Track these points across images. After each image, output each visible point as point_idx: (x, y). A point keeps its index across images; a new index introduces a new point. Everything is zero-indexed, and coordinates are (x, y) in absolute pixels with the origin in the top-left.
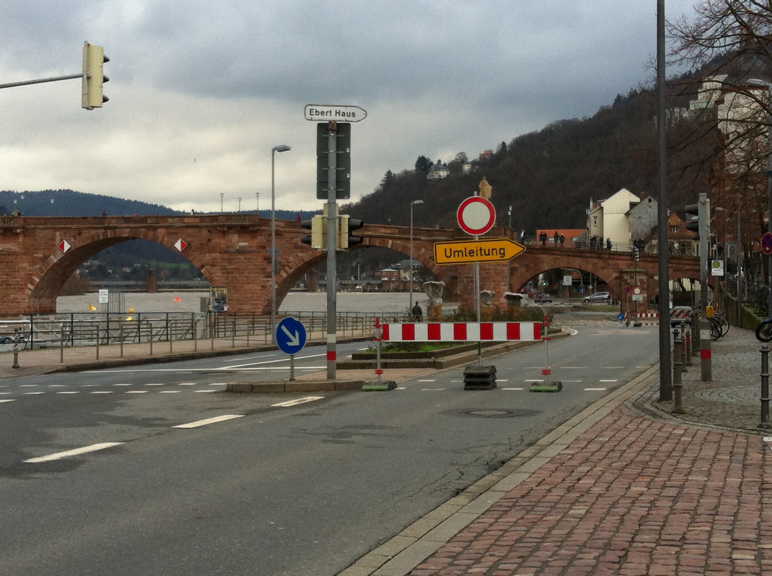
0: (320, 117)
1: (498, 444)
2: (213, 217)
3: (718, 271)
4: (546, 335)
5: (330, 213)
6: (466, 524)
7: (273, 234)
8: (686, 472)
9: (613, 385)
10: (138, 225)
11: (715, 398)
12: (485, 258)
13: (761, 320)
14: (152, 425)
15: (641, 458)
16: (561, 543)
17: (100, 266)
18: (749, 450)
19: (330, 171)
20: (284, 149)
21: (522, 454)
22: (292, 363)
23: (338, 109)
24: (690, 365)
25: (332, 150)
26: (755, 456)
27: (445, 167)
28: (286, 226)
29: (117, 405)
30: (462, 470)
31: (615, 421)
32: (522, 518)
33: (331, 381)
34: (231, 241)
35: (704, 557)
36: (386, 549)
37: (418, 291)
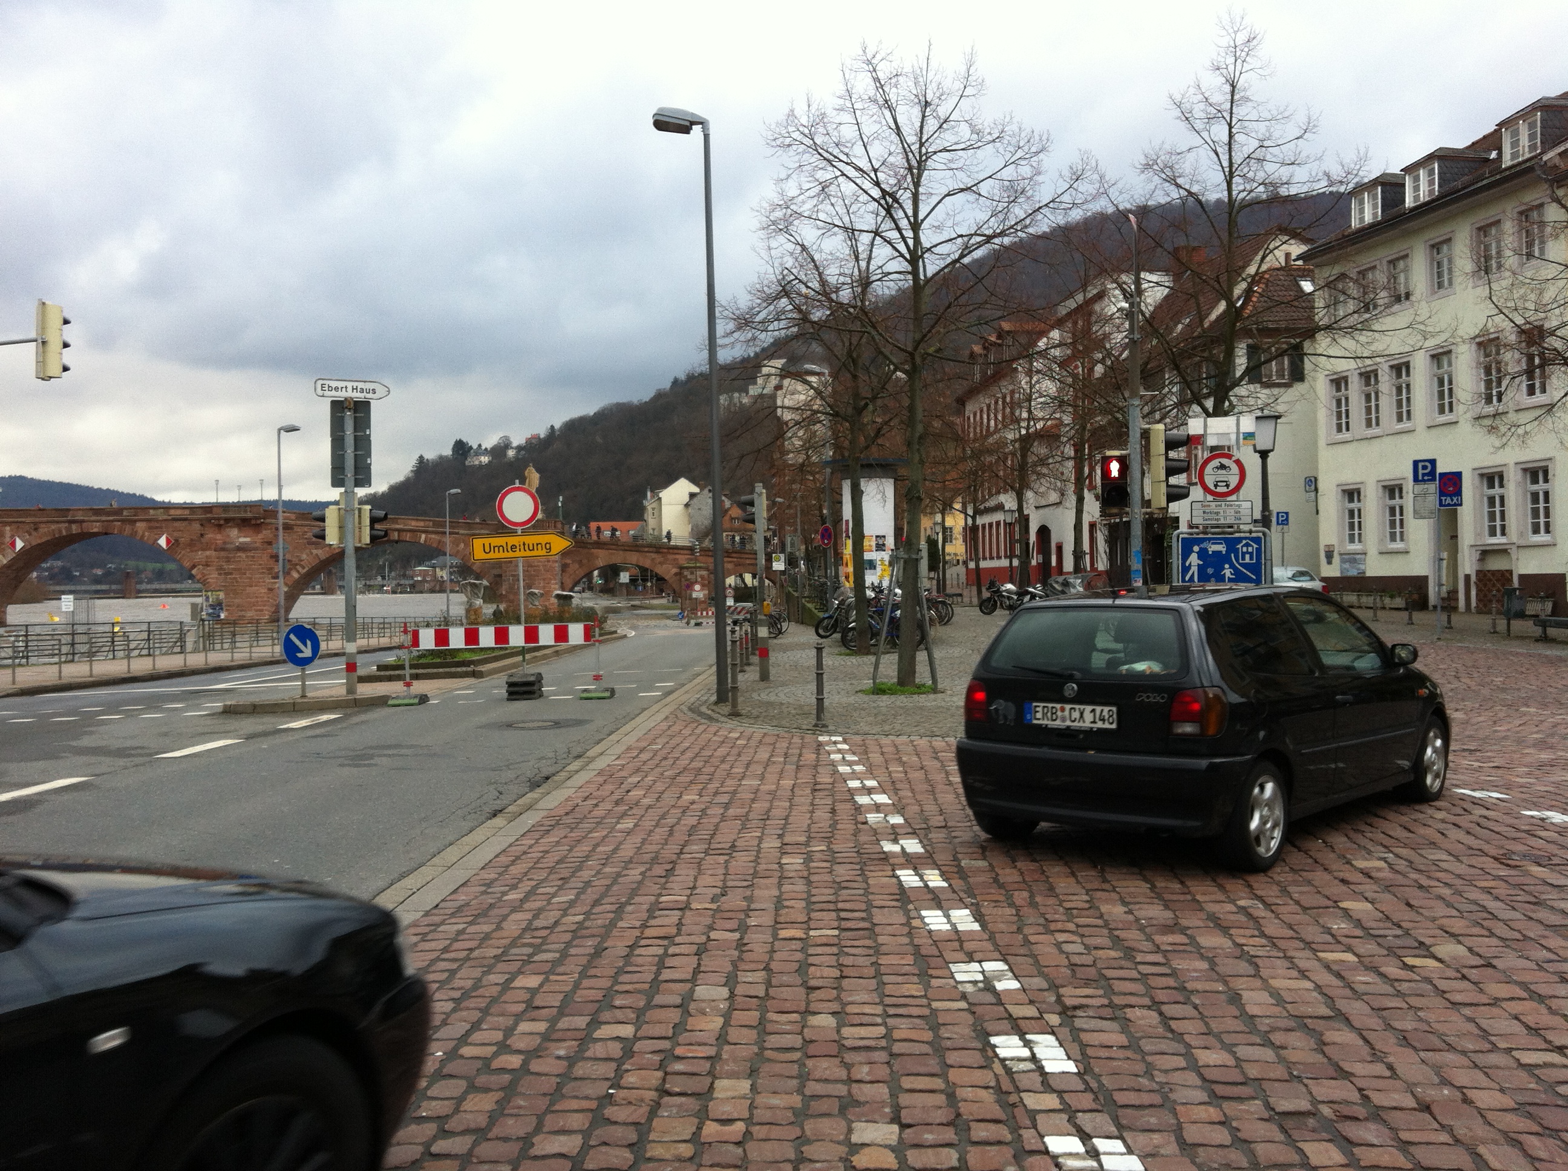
0: (333, 393)
1: (542, 758)
2: (207, 508)
3: (779, 566)
4: (597, 637)
5: (347, 505)
6: (503, 848)
7: (281, 528)
8: (739, 776)
9: (667, 690)
10: (111, 518)
11: (773, 698)
12: (528, 553)
13: (821, 615)
14: (129, 756)
15: (695, 765)
16: (606, 861)
17: (63, 568)
18: (804, 751)
19: (346, 456)
20: (292, 429)
21: (568, 768)
22: (303, 678)
23: (355, 384)
24: (749, 664)
25: (349, 431)
26: (809, 757)
27: (486, 452)
28: (297, 519)
29: (86, 733)
30: (501, 789)
31: (670, 727)
32: (565, 837)
33: (351, 697)
34: (228, 536)
35: (753, 864)
36: (410, 882)
37: (457, 592)
